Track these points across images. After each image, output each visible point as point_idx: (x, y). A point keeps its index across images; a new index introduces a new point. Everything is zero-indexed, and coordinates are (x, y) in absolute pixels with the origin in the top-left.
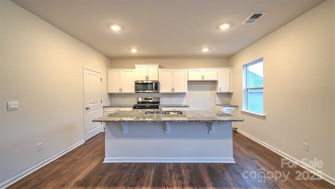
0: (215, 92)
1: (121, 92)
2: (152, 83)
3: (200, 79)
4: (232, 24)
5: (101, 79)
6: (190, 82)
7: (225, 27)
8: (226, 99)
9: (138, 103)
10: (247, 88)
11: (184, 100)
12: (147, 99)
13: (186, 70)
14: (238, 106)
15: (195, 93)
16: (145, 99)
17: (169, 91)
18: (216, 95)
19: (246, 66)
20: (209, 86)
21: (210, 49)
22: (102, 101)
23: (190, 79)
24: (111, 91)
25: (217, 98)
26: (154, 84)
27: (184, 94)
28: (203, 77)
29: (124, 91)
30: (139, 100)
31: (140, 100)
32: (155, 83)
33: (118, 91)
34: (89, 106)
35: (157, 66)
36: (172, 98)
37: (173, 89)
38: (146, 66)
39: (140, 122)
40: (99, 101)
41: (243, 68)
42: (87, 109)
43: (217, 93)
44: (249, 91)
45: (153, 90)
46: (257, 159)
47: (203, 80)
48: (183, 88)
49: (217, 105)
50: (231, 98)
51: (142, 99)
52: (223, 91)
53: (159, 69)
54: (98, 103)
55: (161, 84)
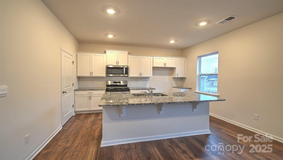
0: (172, 77)
1: (91, 76)
2: (123, 68)
3: (163, 66)
4: (209, 22)
5: (73, 62)
6: (154, 68)
7: (203, 24)
8: (180, 83)
9: (108, 86)
10: (200, 74)
11: (148, 83)
12: (116, 82)
13: (152, 58)
14: (191, 88)
15: (157, 77)
16: (114, 82)
17: (137, 75)
18: (173, 79)
19: (200, 57)
20: (167, 72)
21: (176, 41)
22: (73, 84)
23: (155, 66)
24: (79, 75)
25: (174, 82)
26: (124, 68)
27: (148, 78)
28: (165, 64)
29: (94, 75)
30: (108, 83)
31: (110, 83)
32: (126, 68)
33: (88, 75)
34: (65, 89)
35: (127, 53)
36: (138, 82)
37: (141, 74)
38: (116, 52)
39: (148, 104)
40: (72, 85)
41: (198, 58)
42: (63, 93)
43: (174, 78)
44: (202, 76)
45: (123, 74)
46: (222, 129)
47: (165, 66)
48: (148, 73)
49: (173, 87)
50: (184, 82)
51: (111, 83)
52: (180, 76)
53: (129, 56)
54: (70, 86)
55: (130, 69)
